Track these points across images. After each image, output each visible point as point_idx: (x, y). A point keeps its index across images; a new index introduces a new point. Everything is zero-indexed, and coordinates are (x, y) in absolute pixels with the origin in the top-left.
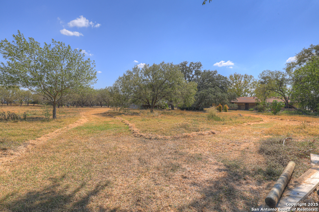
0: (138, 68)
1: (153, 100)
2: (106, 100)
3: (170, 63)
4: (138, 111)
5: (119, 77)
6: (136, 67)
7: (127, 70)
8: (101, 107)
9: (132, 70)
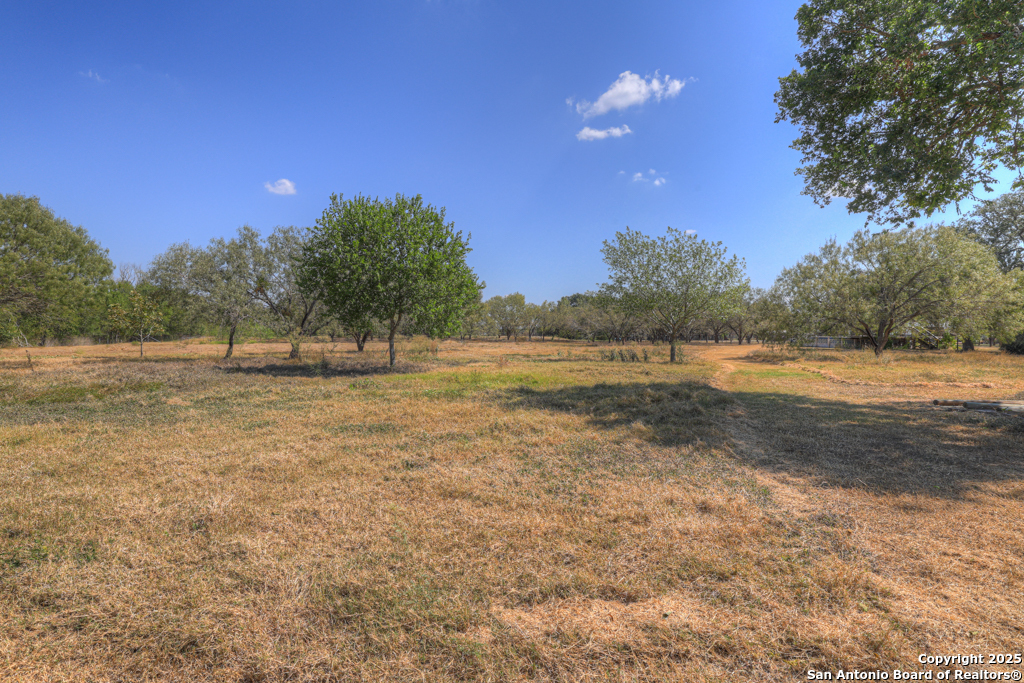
0: (837, 245)
1: (882, 325)
2: (732, 324)
3: (934, 226)
4: (834, 354)
5: (782, 269)
6: (829, 244)
7: (806, 253)
8: (717, 342)
9: (818, 253)
